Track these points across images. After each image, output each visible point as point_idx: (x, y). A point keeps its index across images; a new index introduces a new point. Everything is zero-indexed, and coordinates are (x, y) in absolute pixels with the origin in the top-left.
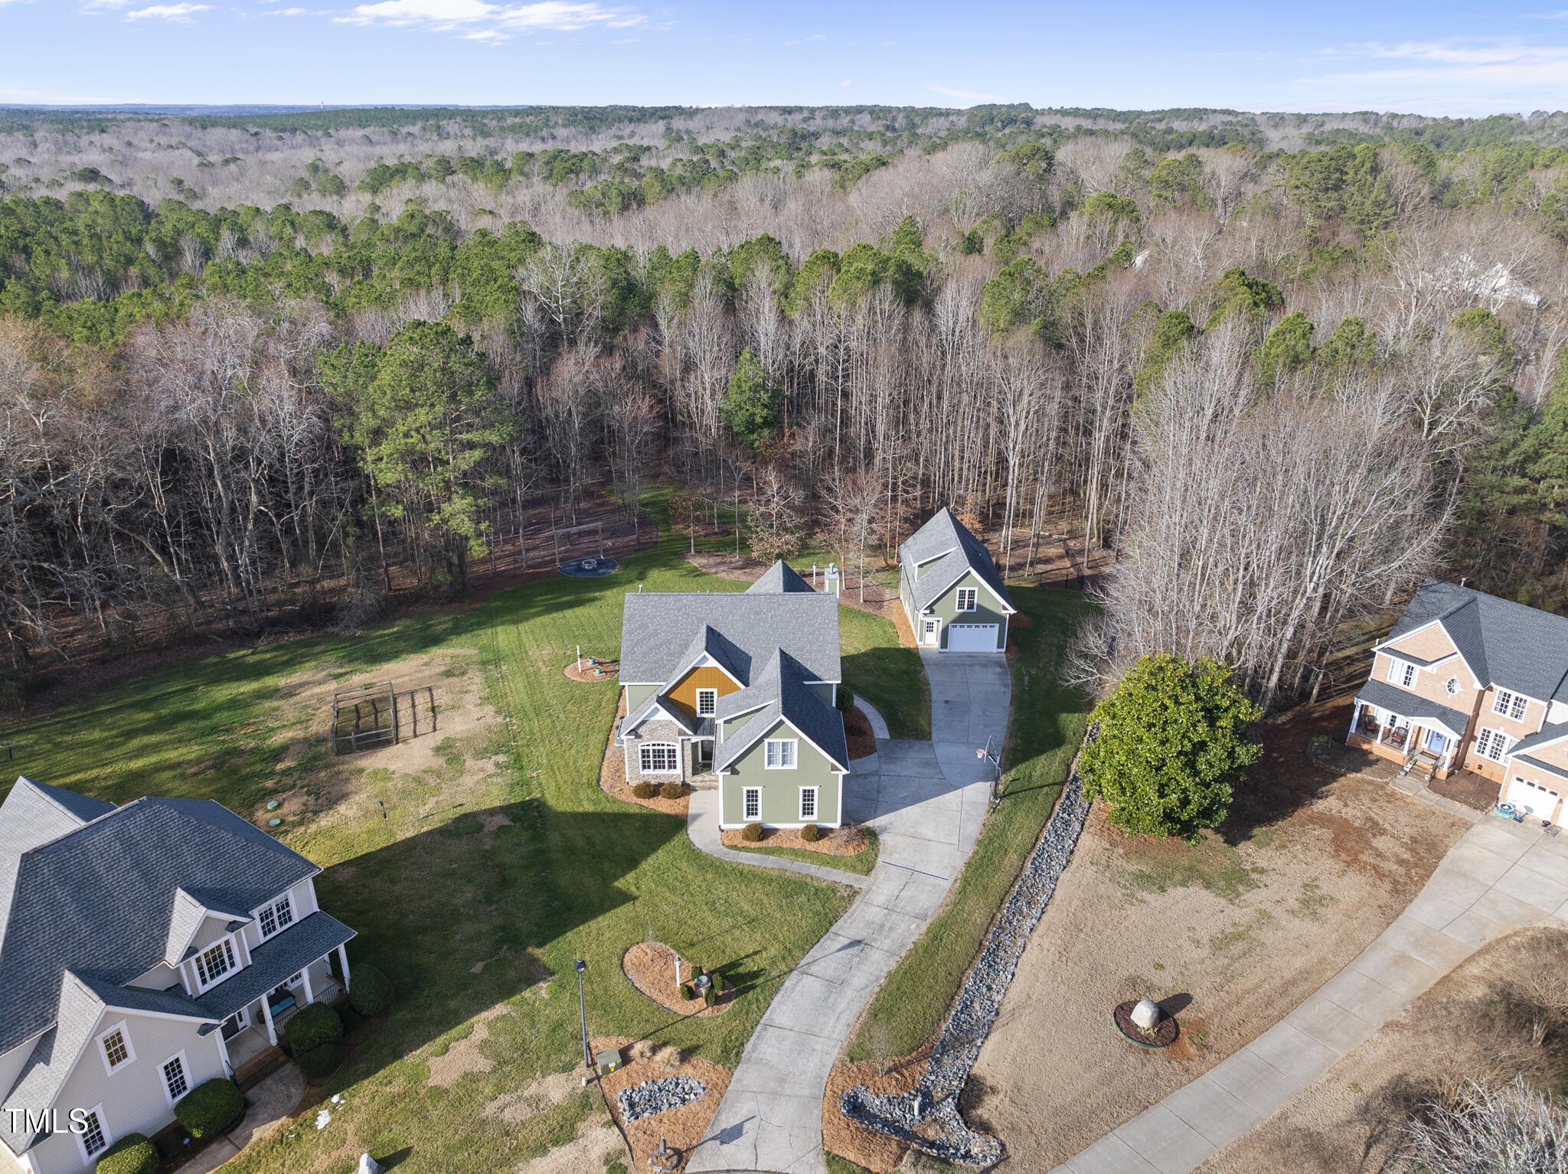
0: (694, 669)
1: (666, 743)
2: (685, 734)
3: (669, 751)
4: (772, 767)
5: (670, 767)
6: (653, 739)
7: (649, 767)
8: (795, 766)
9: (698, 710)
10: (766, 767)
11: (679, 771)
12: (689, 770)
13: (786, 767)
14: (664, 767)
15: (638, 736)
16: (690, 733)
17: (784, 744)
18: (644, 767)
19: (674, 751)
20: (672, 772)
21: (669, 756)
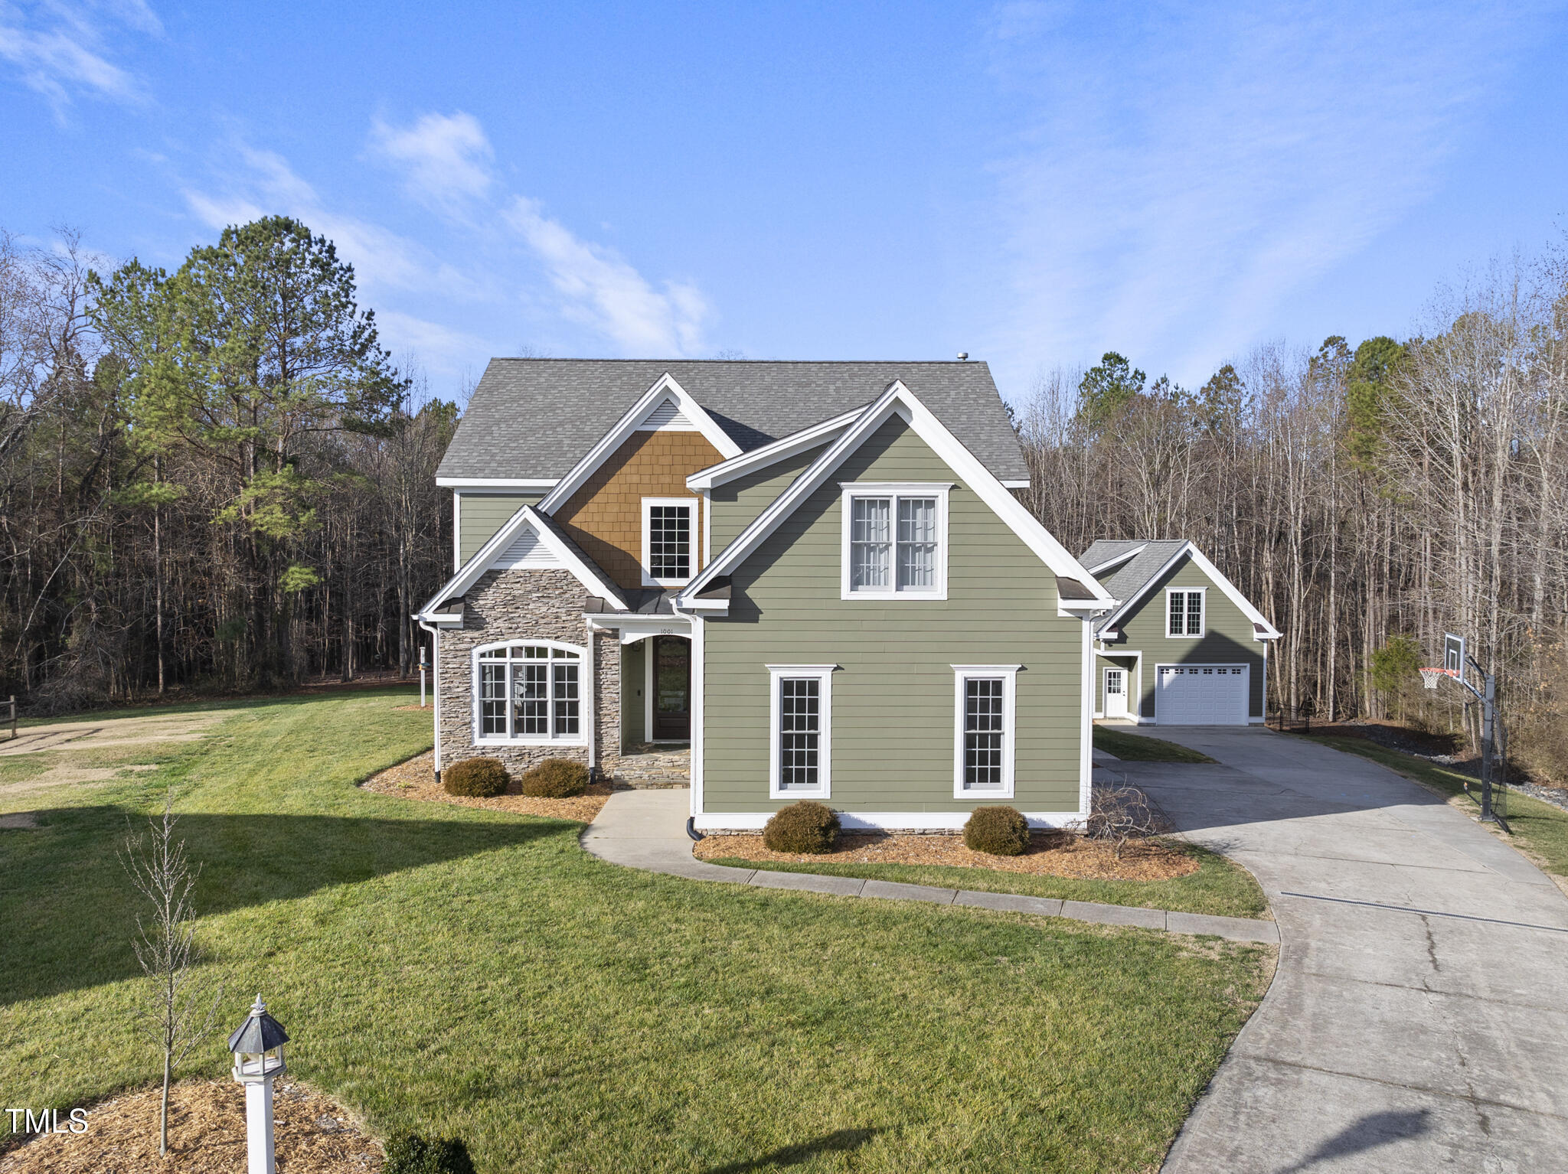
0: (636, 440)
1: (550, 644)
2: (604, 607)
3: (559, 671)
4: (865, 594)
5: (560, 728)
6: (513, 631)
7: (501, 729)
8: (937, 590)
9: (646, 564)
10: (846, 593)
11: (584, 737)
12: (614, 736)
13: (909, 594)
14: (543, 729)
15: (473, 622)
16: (617, 603)
17: (903, 503)
18: (487, 727)
19: (573, 672)
20: (565, 740)
21: (559, 690)
